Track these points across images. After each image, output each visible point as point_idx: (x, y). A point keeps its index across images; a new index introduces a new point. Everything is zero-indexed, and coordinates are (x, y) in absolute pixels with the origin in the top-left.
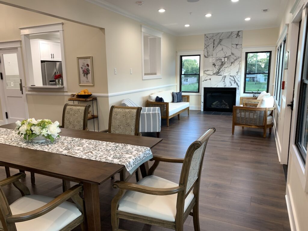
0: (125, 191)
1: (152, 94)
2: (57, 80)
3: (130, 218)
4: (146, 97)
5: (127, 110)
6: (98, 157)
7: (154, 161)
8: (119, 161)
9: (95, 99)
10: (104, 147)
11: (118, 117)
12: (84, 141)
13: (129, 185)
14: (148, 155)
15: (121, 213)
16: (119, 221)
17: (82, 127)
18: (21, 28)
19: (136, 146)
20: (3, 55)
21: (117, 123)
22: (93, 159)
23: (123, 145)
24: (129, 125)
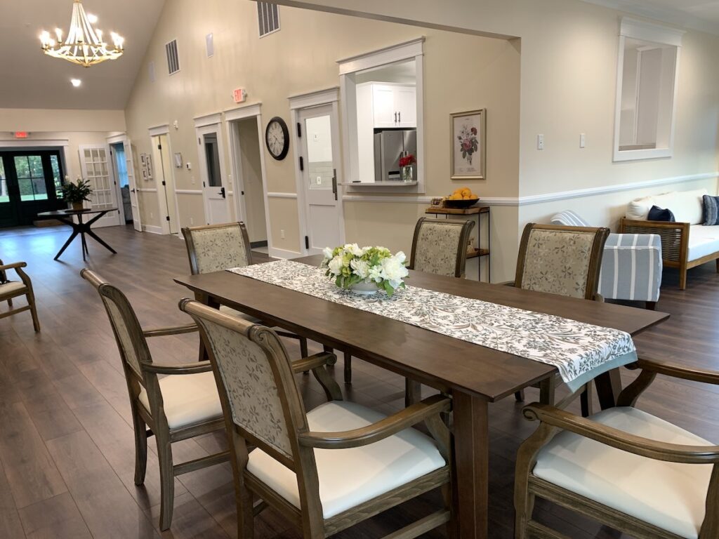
0: (555, 430)
1: (638, 200)
2: (404, 169)
3: (563, 501)
4: (620, 207)
5: (568, 235)
6: (490, 340)
7: (639, 371)
8: (542, 355)
9: (486, 210)
10: (504, 318)
11: (543, 251)
12: (457, 300)
13: (565, 416)
14: (624, 351)
15: (539, 484)
16: (533, 500)
17: (454, 270)
18: (340, 60)
19: (589, 325)
20: (305, 120)
21: (539, 267)
22: (478, 341)
23: (554, 318)
24: (570, 274)
